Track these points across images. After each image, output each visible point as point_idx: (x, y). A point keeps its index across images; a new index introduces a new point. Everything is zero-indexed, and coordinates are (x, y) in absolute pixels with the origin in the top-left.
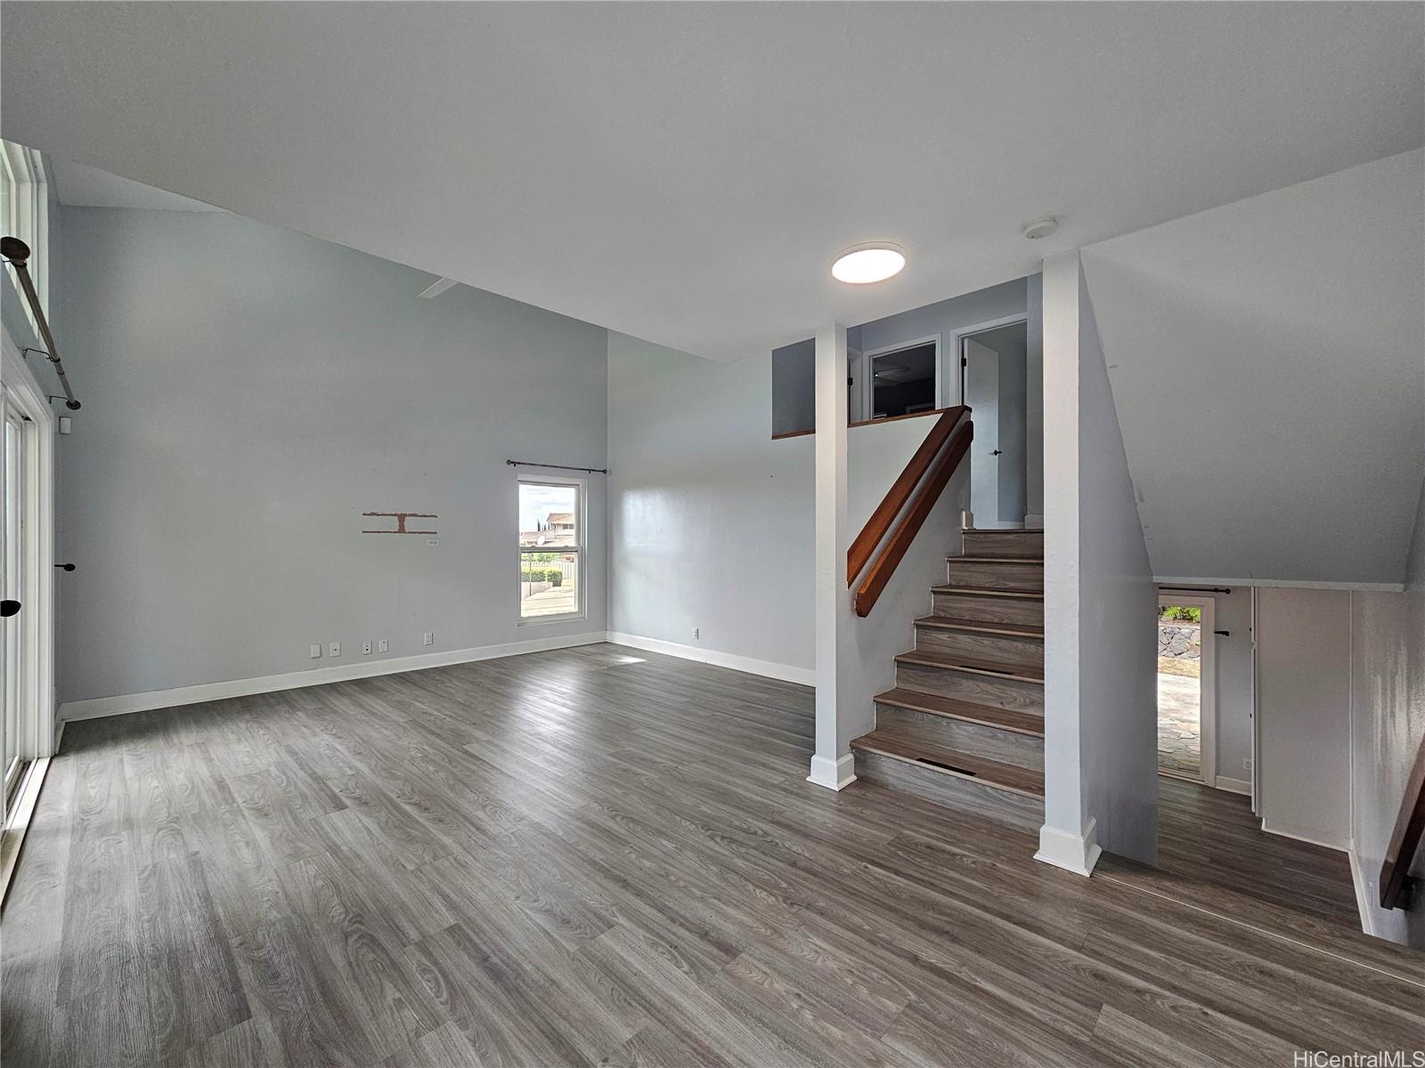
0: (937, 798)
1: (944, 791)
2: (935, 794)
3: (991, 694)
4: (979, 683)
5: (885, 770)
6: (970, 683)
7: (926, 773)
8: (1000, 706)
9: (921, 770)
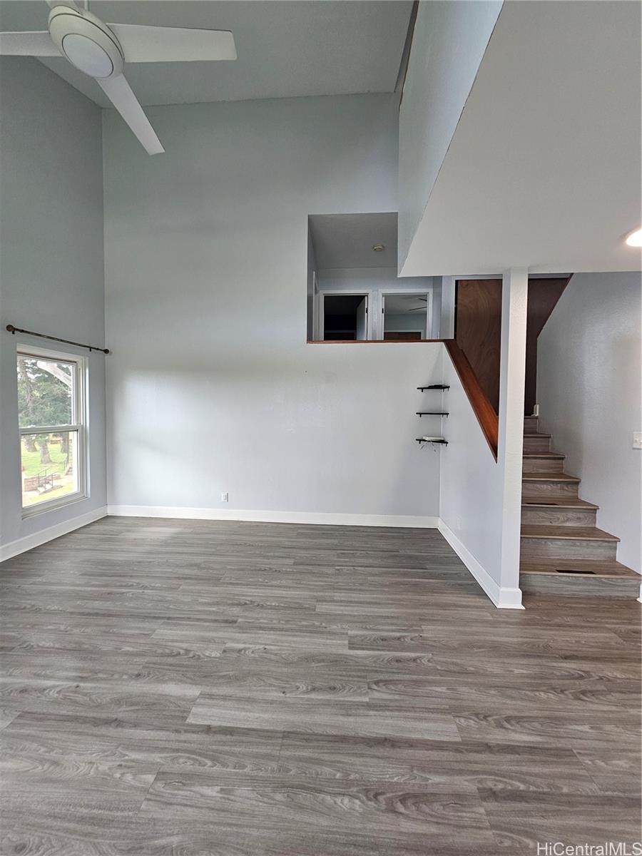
0: (569, 593)
1: (574, 588)
2: (568, 591)
3: (546, 518)
4: (538, 512)
5: (534, 583)
6: (533, 513)
7: (563, 579)
8: (550, 524)
9: (560, 578)
